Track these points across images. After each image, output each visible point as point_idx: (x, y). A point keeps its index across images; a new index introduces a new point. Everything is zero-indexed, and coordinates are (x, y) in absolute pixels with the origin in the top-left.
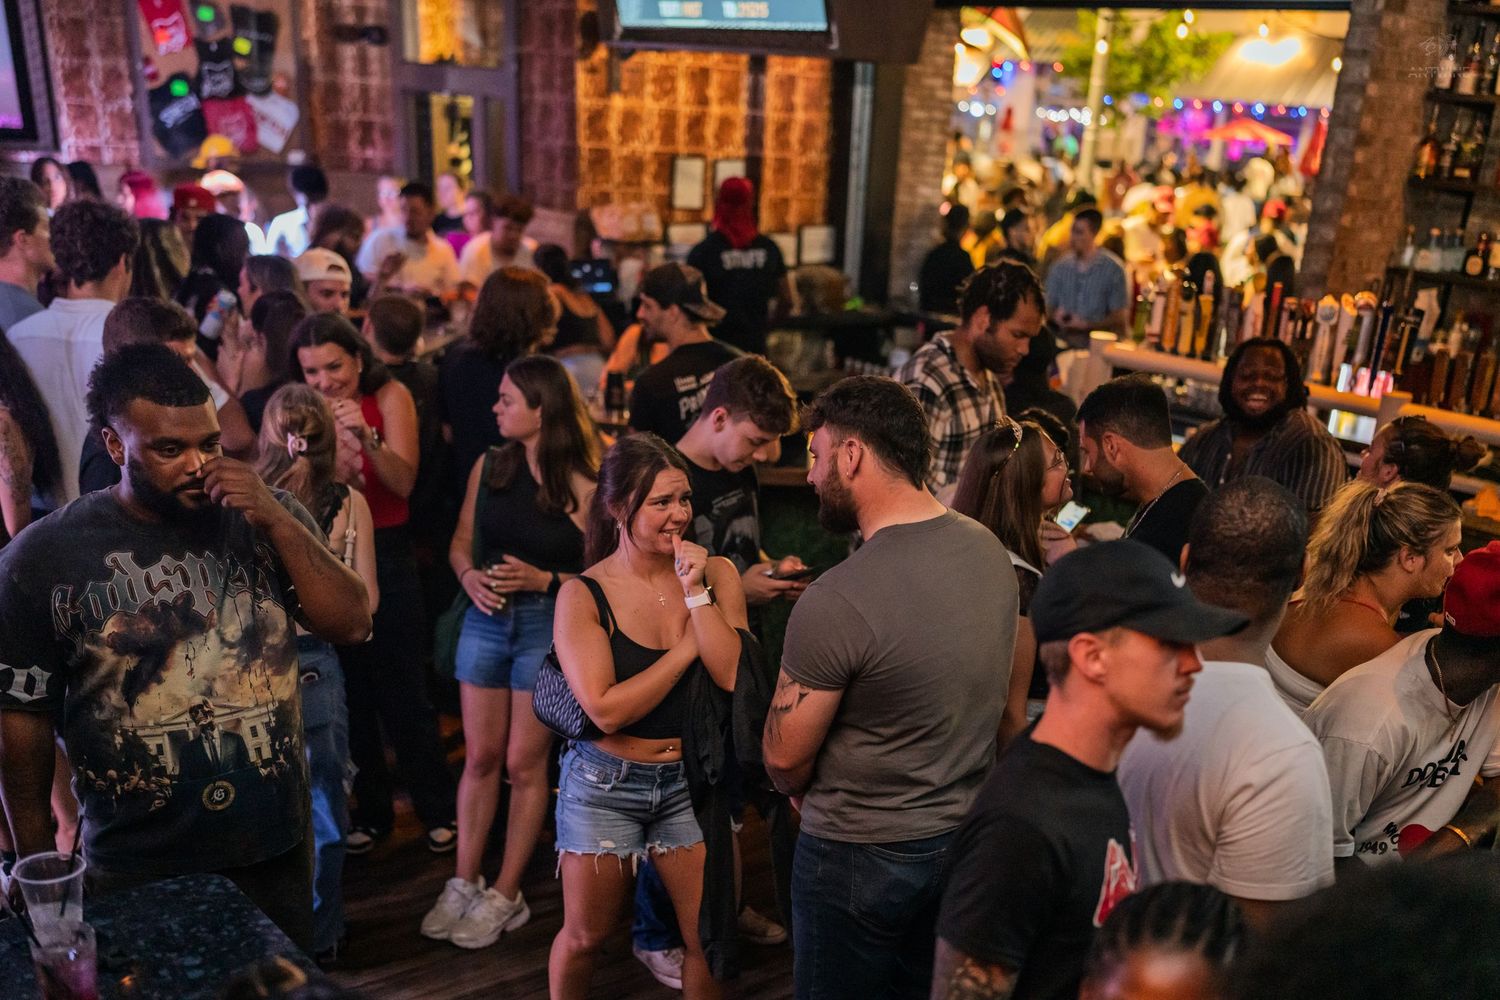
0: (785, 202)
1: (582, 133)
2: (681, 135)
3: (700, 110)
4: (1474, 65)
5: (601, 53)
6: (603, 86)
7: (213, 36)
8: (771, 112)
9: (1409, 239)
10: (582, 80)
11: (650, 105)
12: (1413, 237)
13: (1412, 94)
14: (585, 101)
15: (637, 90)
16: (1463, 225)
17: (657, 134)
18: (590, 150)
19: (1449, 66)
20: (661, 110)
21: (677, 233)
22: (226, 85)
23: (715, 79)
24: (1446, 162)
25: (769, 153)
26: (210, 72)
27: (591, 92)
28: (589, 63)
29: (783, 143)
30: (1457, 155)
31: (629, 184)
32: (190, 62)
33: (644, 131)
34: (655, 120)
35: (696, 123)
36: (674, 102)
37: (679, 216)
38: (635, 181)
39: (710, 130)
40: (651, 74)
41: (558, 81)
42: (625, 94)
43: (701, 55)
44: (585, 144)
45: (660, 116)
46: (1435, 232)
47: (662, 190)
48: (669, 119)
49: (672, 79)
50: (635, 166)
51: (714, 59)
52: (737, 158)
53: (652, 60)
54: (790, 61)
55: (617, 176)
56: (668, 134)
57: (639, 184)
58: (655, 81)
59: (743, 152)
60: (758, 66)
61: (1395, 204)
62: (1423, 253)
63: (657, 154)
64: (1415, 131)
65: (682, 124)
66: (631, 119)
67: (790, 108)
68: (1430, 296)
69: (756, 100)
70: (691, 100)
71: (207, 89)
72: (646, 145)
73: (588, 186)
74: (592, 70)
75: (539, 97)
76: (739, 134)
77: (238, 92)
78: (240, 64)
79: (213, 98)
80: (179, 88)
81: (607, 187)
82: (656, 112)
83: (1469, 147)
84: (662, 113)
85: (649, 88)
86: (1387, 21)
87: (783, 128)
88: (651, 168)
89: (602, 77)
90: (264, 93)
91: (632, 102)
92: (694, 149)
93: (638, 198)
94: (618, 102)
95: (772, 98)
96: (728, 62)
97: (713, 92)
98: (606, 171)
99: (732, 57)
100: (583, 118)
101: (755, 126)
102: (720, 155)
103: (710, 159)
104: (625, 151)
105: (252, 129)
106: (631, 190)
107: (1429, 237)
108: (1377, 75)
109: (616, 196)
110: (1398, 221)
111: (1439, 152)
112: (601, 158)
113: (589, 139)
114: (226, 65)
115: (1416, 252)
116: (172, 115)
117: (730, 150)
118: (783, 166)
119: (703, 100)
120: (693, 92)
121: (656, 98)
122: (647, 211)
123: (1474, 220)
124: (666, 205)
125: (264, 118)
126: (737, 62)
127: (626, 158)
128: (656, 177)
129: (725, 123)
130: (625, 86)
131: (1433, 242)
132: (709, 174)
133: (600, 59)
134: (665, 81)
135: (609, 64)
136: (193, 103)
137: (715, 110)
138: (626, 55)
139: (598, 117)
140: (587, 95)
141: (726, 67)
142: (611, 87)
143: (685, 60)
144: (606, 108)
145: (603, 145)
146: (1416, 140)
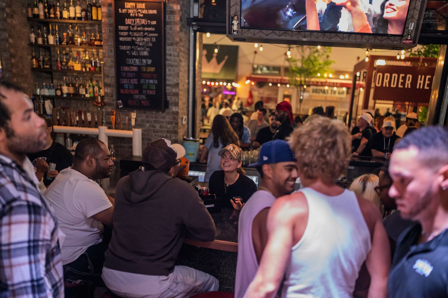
4: (40, 36)
9: (37, 86)
12: (38, 85)
13: (24, 43)
16: (52, 82)
19: (33, 36)
24: (41, 63)
30: (43, 61)
46: (44, 84)
61: (29, 76)
62: (42, 90)
64: (29, 54)
68: (48, 102)
83: (46, 59)
86: (9, 20)
107: (43, 85)
108: (11, 36)
110: (32, 81)
111: (38, 61)
115: (40, 90)
123: (55, 81)
131: (45, 87)
146: (30, 57)
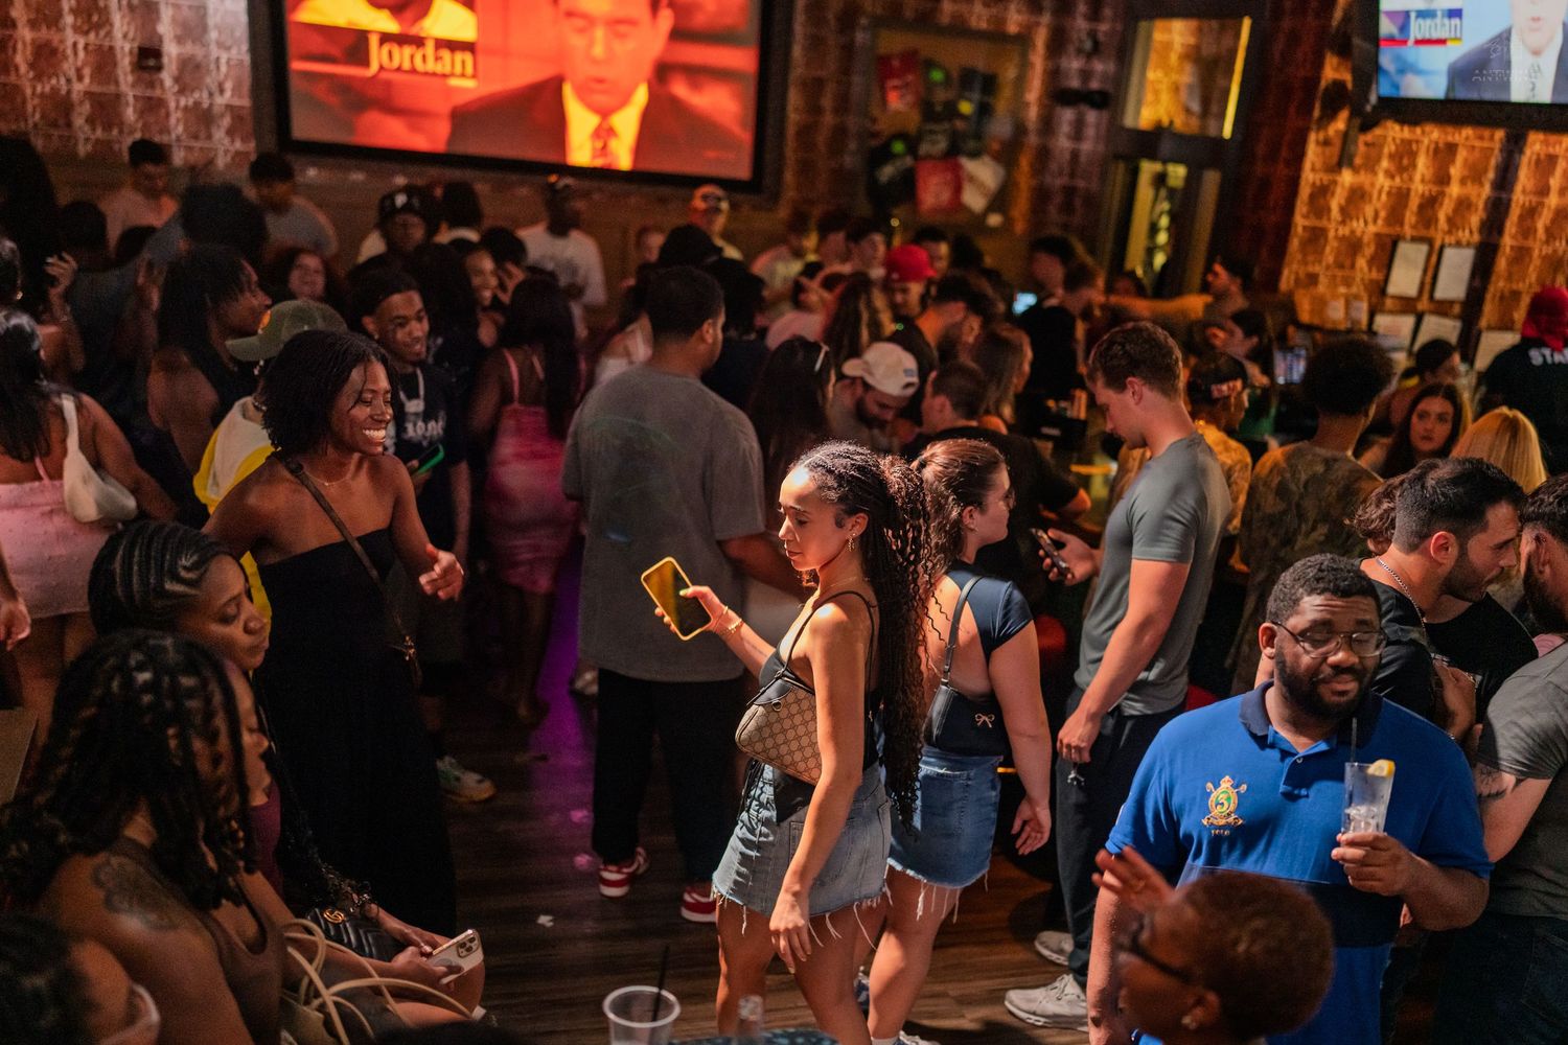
0: (1516, 295)
1: (1301, 207)
2: (1410, 217)
3: (1435, 189)
5: (1340, 124)
6: (1335, 160)
7: (941, 96)
8: (1520, 197)
10: (1313, 153)
11: (1382, 182)
14: (1310, 176)
15: (1371, 166)
17: (1383, 214)
18: (1304, 228)
20: (1391, 187)
21: (1382, 322)
22: (942, 145)
23: (1462, 155)
25: (1508, 241)
26: (931, 132)
27: (1318, 165)
28: (1321, 136)
29: (1526, 230)
31: (1341, 266)
32: (913, 121)
33: (1369, 211)
34: (1384, 197)
35: (1430, 204)
36: (1411, 179)
37: (1389, 303)
38: (1348, 263)
39: (1443, 213)
40: (1389, 148)
41: (1285, 153)
42: (1356, 170)
43: (1450, 129)
44: (1301, 221)
45: (1389, 193)
47: (1375, 275)
48: (1400, 198)
49: (1413, 155)
50: (1353, 246)
51: (1465, 135)
52: (1468, 245)
53: (1393, 132)
54: (1553, 138)
55: (1329, 258)
56: (1395, 213)
57: (1353, 266)
58: (1391, 157)
59: (1476, 238)
60: (1515, 144)
63: (1378, 235)
65: (1414, 203)
66: (1357, 196)
67: (1543, 191)
69: (1505, 179)
70: (1427, 177)
71: (924, 148)
72: (1368, 226)
73: (1295, 266)
74: (1326, 143)
75: (1259, 169)
76: (1475, 220)
77: (954, 151)
78: (959, 124)
79: (929, 157)
80: (898, 147)
81: (1317, 269)
82: (1386, 189)
84: (1394, 191)
85: (1385, 164)
87: (1531, 213)
88: (1369, 250)
89: (1335, 150)
90: (975, 155)
91: (1363, 178)
92: (1423, 233)
93: (1348, 282)
94: (1347, 177)
95: (1524, 178)
96: (1481, 138)
97: (1456, 171)
98: (1320, 253)
99: (1487, 133)
100: (1305, 192)
101: (1497, 210)
102: (1452, 239)
103: (1438, 244)
104: (1344, 231)
105: (958, 190)
106: (1339, 273)
109: (1323, 280)
112: (1316, 236)
113: (1306, 217)
114: (946, 126)
116: (887, 172)
117: (1464, 235)
118: (1521, 255)
119: (1443, 179)
120: (1431, 170)
121: (1390, 175)
122: (1357, 297)
124: (1379, 290)
125: (972, 179)
126: (1492, 138)
127: (1342, 239)
128: (1371, 262)
129: (1463, 205)
130: (1358, 161)
132: (1434, 259)
133: (1337, 131)
134: (1404, 157)
135: (1346, 137)
136: (909, 161)
137: (1455, 189)
138: (1366, 127)
139: (1322, 192)
140: (1313, 169)
141: (1477, 144)
142: (1344, 160)
143: (1432, 134)
144: (1335, 182)
145: (1324, 223)
